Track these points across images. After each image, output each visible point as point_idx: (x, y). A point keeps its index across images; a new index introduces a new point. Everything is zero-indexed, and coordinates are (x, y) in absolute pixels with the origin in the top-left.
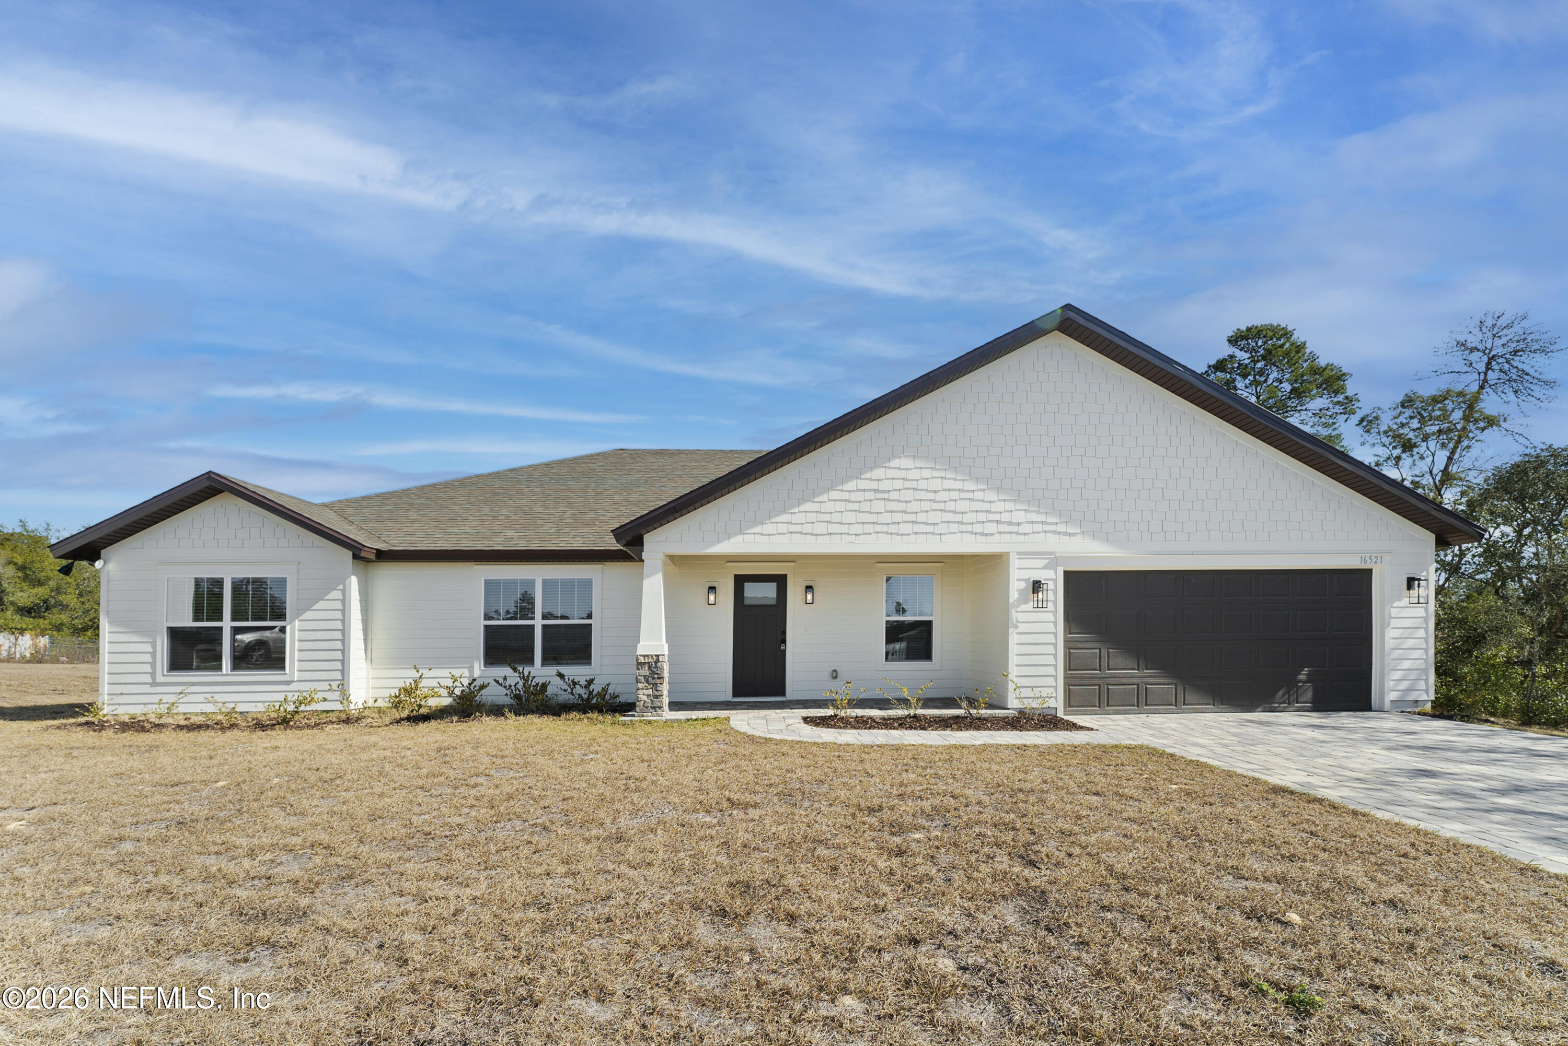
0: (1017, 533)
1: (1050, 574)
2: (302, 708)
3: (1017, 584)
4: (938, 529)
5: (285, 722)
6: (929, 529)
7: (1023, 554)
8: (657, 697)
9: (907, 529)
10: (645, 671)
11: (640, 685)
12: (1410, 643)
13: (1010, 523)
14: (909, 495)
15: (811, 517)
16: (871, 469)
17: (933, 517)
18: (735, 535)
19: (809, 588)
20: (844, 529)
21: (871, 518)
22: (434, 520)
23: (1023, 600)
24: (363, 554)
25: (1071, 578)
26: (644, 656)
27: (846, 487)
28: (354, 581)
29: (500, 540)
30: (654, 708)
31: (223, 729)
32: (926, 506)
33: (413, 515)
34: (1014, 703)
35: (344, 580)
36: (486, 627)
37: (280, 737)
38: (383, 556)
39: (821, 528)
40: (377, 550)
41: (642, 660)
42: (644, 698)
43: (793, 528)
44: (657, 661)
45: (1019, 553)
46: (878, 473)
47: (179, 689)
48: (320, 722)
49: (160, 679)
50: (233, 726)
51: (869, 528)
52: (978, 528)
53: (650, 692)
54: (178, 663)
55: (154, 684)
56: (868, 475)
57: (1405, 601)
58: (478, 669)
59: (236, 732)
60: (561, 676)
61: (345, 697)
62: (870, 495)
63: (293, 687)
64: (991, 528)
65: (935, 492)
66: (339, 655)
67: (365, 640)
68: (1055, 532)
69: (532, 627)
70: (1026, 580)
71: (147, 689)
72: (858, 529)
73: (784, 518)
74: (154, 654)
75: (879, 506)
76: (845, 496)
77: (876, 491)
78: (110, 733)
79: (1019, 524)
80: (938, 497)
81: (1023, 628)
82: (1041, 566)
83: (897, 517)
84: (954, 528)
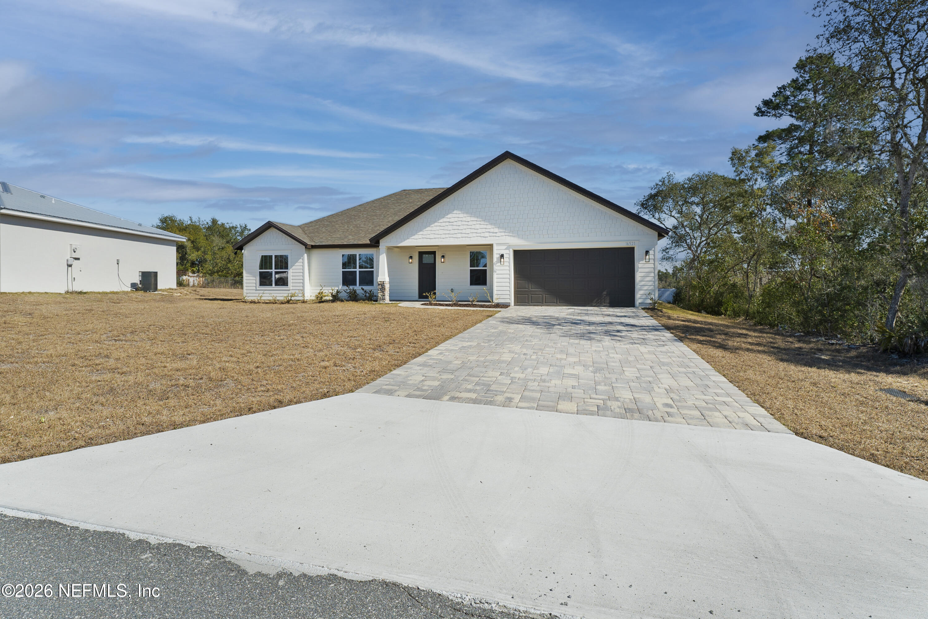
0: (496, 236)
1: (507, 251)
2: (293, 298)
3: (496, 256)
4: (469, 236)
5: (288, 302)
6: (466, 235)
7: (498, 244)
8: (384, 295)
9: (459, 235)
10: (380, 287)
11: (379, 292)
12: (648, 279)
13: (493, 233)
14: (460, 223)
15: (429, 232)
16: (448, 215)
17: (468, 231)
18: (406, 239)
19: (443, 257)
20: (439, 236)
21: (448, 232)
22: (329, 232)
23: (497, 262)
24: (307, 247)
25: (516, 252)
26: (380, 282)
27: (440, 221)
28: (306, 255)
29: (346, 240)
30: (383, 299)
31: (274, 303)
32: (465, 227)
33: (324, 230)
34: (496, 301)
35: (303, 256)
36: (343, 272)
37: (287, 305)
38: (314, 247)
39: (432, 236)
40: (312, 245)
41: (379, 283)
42: (380, 296)
43: (423, 236)
44: (383, 283)
45: (496, 244)
46: (449, 216)
47: (262, 292)
48: (296, 302)
49: (258, 288)
50: (276, 303)
51: (447, 236)
52: (482, 235)
53: (382, 294)
54: (262, 284)
55: (256, 290)
56: (446, 217)
57: (644, 262)
58: (340, 287)
59: (277, 304)
60: (363, 289)
61: (303, 295)
62: (447, 224)
63: (290, 292)
64: (487, 234)
65: (468, 222)
66: (302, 281)
67: (309, 276)
68: (508, 236)
69: (356, 271)
70: (499, 254)
71: (254, 291)
72: (443, 236)
73: (421, 233)
74: (256, 280)
75: (450, 228)
76: (439, 224)
77: (449, 222)
78: (248, 303)
79: (496, 233)
80: (469, 223)
81: (498, 272)
82: (504, 248)
83: (456, 231)
84: (475, 235)
